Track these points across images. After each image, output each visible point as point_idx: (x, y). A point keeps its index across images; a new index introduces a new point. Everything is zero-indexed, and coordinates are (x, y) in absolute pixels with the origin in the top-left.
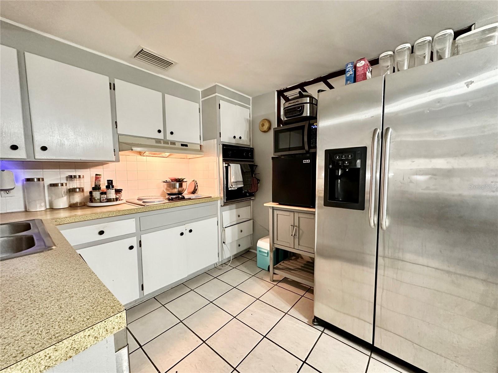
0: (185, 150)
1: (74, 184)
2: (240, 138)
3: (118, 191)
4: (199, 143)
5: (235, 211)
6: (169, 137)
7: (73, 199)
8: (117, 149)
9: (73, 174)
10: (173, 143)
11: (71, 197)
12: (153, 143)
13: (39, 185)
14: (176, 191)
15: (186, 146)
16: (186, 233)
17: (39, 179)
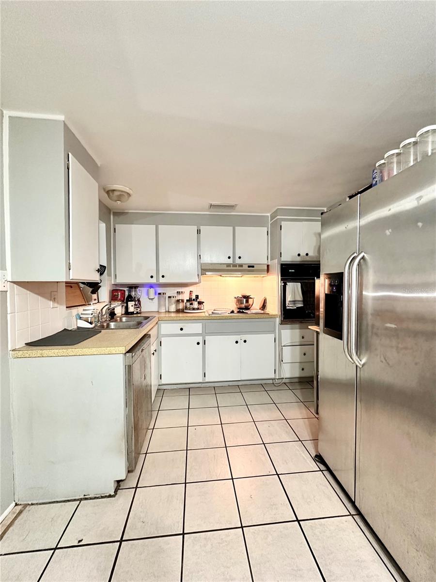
0: (253, 271)
1: (180, 297)
2: (307, 254)
3: (200, 303)
4: (266, 263)
5: (298, 331)
6: (238, 261)
7: (179, 306)
8: (200, 274)
9: (179, 291)
10: (241, 266)
11: (178, 305)
12: (225, 267)
13: (163, 297)
14: (243, 306)
15: (253, 267)
16: (241, 342)
17: (163, 294)
